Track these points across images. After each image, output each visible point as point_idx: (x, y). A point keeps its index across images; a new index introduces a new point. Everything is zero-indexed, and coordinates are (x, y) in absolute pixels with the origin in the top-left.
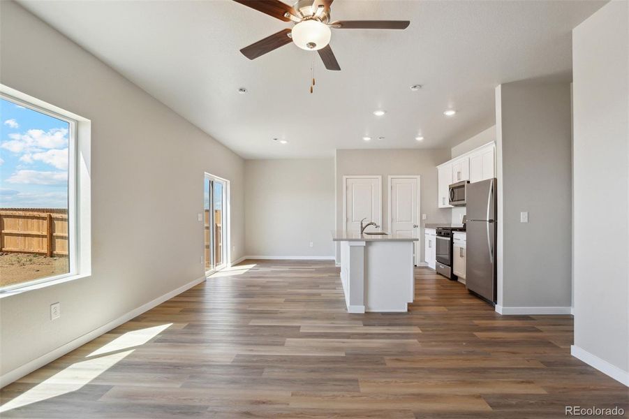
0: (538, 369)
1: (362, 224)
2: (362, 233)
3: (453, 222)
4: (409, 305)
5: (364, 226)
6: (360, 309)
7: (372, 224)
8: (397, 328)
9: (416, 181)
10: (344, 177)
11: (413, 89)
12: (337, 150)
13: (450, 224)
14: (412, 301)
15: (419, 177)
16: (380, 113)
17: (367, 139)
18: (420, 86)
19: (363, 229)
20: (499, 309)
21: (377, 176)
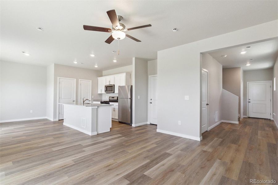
0: (154, 136)
1: (83, 100)
2: (83, 104)
3: (103, 99)
4: (110, 128)
7: (87, 100)
8: (114, 136)
9: (90, 82)
10: (58, 78)
11: (113, 52)
12: (55, 64)
13: (102, 100)
14: (111, 127)
15: (91, 81)
16: (92, 56)
17: (75, 62)
18: (115, 52)
19: (84, 102)
20: (133, 125)
21: (74, 79)
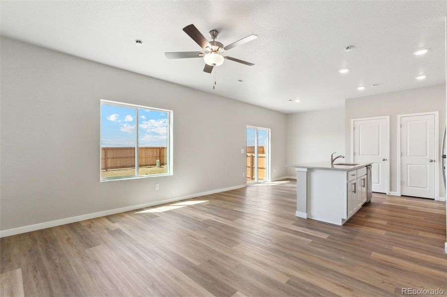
1: (332, 156)
2: (332, 164)
5: (334, 158)
6: (304, 215)
7: (340, 156)
10: (352, 120)
15: (437, 113)
16: (344, 71)
17: (361, 88)
19: (333, 161)
21: (385, 117)
